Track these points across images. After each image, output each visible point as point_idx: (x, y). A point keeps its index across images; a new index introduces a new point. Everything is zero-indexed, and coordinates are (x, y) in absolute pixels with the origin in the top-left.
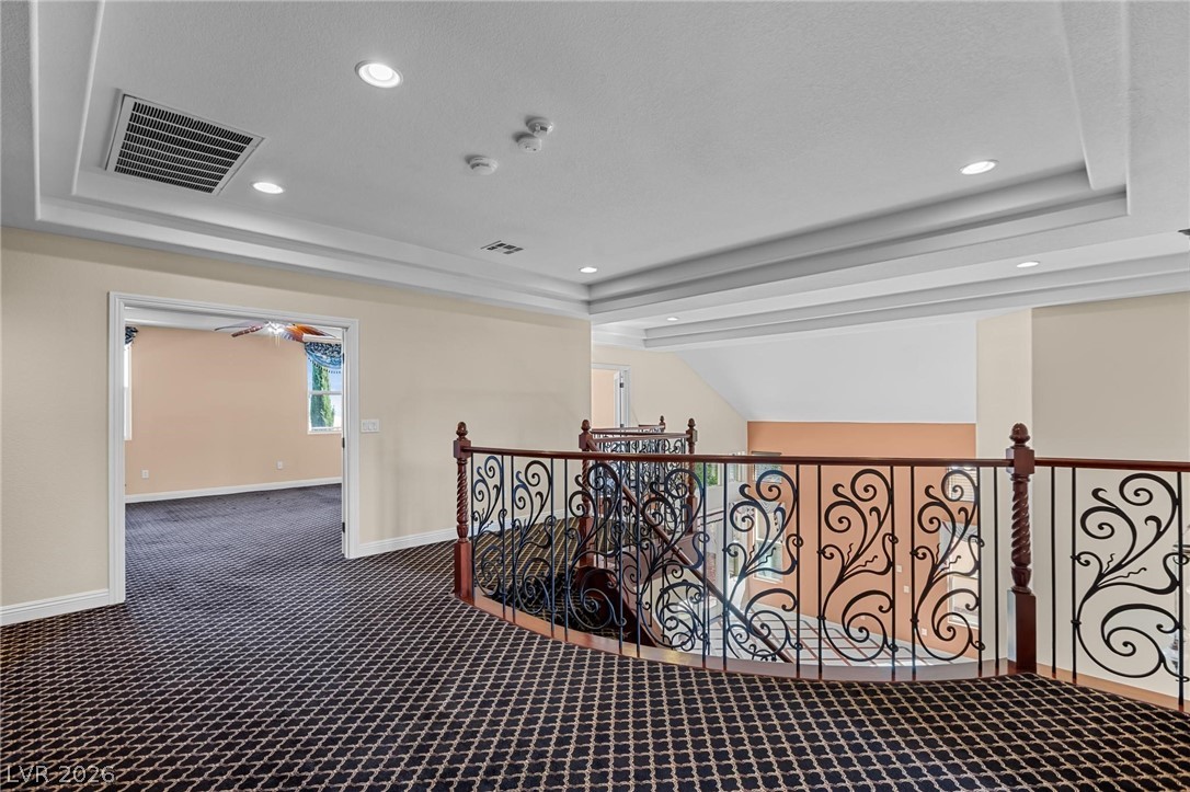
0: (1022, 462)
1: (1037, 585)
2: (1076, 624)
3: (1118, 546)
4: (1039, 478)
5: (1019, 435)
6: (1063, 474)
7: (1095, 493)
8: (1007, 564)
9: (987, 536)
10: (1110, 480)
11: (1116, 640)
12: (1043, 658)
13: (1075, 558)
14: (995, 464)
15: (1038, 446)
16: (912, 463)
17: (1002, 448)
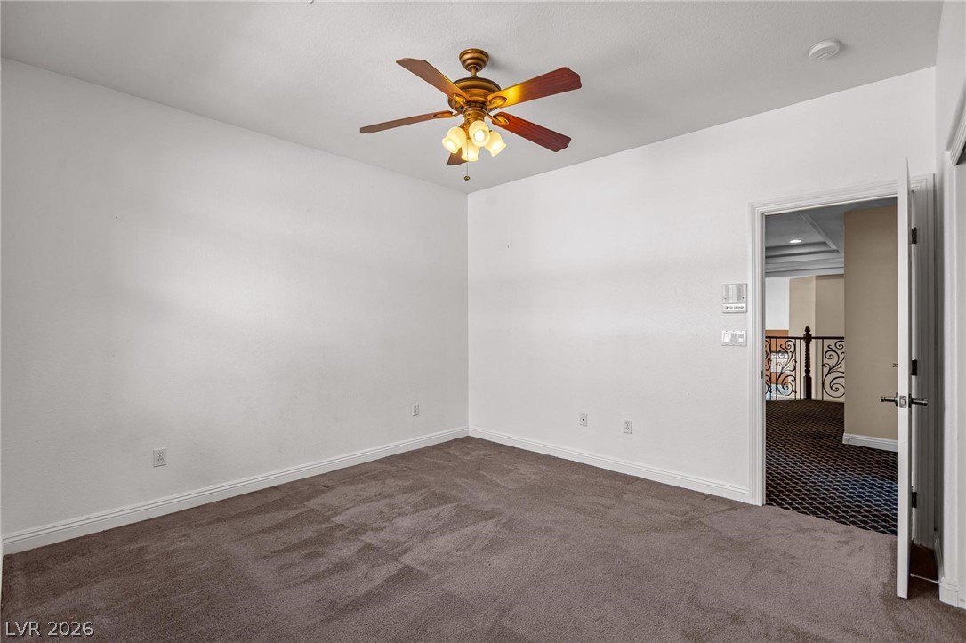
0: (808, 338)
1: (812, 374)
2: (823, 384)
3: (834, 361)
4: (813, 343)
5: (808, 329)
6: (820, 341)
7: (829, 346)
8: (803, 368)
9: (798, 360)
10: (832, 342)
11: (834, 388)
12: (813, 397)
13: (823, 365)
14: (800, 338)
15: (813, 333)
16: (776, 338)
17: (802, 333)
